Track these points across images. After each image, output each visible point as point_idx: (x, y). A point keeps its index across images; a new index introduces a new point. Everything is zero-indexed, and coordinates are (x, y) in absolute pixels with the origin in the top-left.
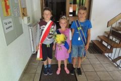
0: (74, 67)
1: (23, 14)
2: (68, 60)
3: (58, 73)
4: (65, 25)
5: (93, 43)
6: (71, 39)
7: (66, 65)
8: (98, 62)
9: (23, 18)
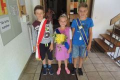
0: (75, 67)
1: (22, 12)
2: (69, 60)
3: (58, 73)
4: (65, 24)
5: (95, 41)
6: (71, 38)
7: (66, 65)
8: (101, 62)
9: (21, 17)
